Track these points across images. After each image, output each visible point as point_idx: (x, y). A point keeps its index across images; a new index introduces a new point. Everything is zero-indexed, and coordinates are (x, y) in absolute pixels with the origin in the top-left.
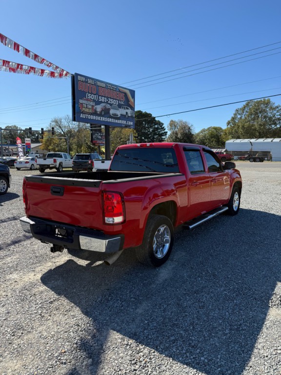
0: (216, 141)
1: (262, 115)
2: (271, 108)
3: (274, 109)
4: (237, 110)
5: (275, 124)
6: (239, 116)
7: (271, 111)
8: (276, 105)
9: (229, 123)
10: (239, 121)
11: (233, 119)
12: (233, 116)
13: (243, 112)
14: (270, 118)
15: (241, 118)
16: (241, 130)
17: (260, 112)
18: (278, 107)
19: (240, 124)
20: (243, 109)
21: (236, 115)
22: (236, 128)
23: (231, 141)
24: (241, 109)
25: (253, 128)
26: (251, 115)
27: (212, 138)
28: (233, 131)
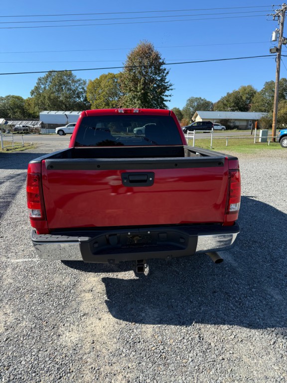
0: (20, 112)
1: (65, 87)
2: (73, 81)
3: (76, 82)
4: (39, 79)
5: (79, 97)
6: (43, 86)
7: (73, 84)
8: (77, 78)
9: (32, 93)
10: (43, 91)
11: (37, 88)
12: (36, 85)
13: (47, 82)
14: (74, 91)
15: (45, 88)
16: (47, 101)
17: (64, 84)
18: (79, 81)
19: (46, 95)
20: (46, 78)
21: (39, 84)
22: (42, 99)
23: (45, 112)
24: (43, 78)
25: (59, 99)
26: (56, 86)
27: (16, 108)
28: (39, 102)
